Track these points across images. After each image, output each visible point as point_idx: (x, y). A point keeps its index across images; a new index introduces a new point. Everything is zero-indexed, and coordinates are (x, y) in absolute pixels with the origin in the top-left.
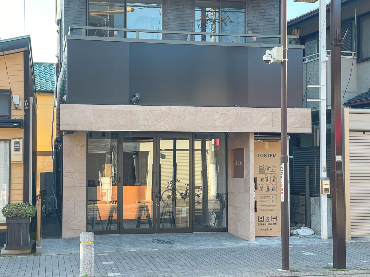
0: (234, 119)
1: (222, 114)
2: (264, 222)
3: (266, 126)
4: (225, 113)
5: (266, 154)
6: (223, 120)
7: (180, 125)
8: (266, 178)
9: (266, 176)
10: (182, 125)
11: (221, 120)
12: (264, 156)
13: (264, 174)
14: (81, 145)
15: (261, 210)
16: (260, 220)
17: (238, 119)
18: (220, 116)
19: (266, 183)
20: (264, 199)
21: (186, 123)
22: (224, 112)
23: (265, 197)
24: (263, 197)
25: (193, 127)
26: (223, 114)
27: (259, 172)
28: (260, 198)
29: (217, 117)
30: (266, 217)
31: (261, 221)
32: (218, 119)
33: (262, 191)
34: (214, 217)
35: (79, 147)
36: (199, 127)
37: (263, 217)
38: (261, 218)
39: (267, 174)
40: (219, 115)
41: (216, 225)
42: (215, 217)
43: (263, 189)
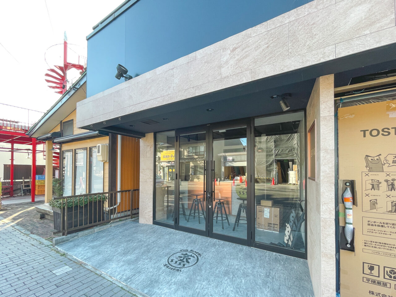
0: (261, 49)
1: (234, 49)
2: (381, 279)
3: (368, 32)
4: (240, 44)
5: (388, 129)
6: (238, 60)
7: (167, 94)
8: (387, 181)
9: (389, 178)
10: (170, 92)
11: (232, 62)
12: (381, 132)
13: (384, 174)
14: (150, 146)
15: (371, 252)
16: (367, 271)
17: (272, 45)
18: (230, 54)
19: (389, 193)
20: (380, 228)
21: (175, 88)
22: (238, 43)
23: (386, 226)
24: (377, 224)
25: (185, 92)
26: (236, 48)
27: (366, 170)
28: (369, 225)
29: (225, 59)
30: (388, 270)
31: (371, 274)
32: (227, 62)
33: (374, 211)
34: (288, 232)
35: (149, 147)
36: (193, 88)
37: (376, 268)
38: (371, 268)
39: (391, 173)
40: (229, 52)
41: (290, 243)
42: (290, 232)
43: (378, 206)
